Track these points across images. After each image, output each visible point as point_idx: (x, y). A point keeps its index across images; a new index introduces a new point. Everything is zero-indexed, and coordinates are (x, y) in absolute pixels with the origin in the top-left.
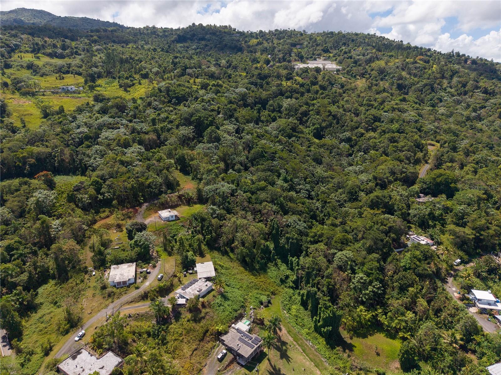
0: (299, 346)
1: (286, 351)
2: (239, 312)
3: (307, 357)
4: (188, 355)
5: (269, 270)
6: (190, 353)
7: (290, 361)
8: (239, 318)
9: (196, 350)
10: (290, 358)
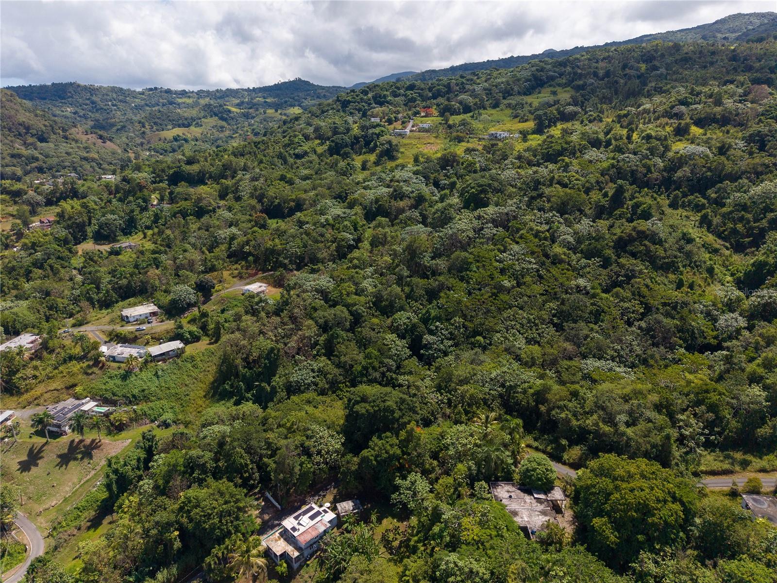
0: (95, 474)
1: (76, 459)
2: (115, 398)
3: (78, 486)
4: (49, 388)
5: (223, 402)
6: (53, 388)
7: (62, 466)
8: (105, 401)
9: (58, 390)
10: (67, 466)
